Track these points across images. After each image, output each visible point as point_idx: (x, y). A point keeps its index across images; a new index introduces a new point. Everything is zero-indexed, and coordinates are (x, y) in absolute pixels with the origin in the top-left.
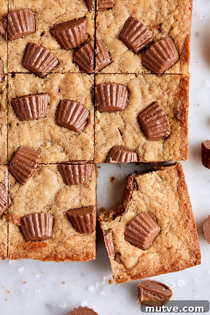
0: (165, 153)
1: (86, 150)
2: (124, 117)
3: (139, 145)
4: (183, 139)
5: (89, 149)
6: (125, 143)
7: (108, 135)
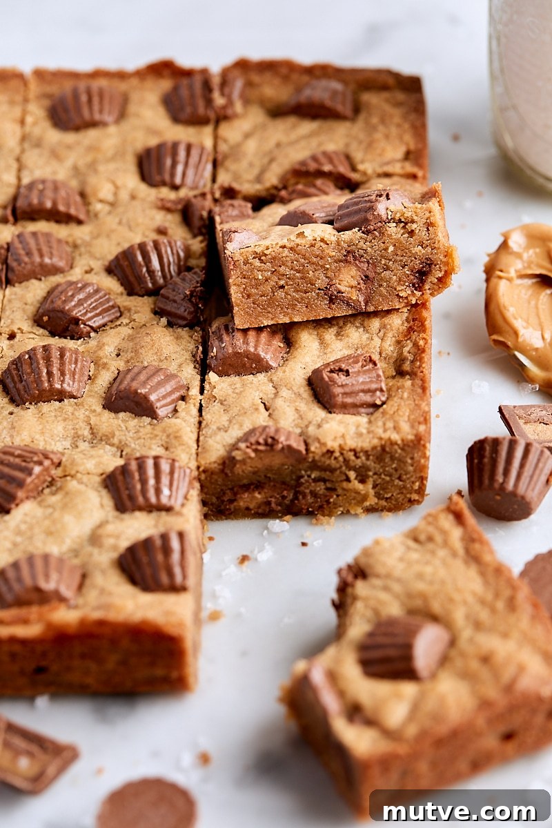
0: (372, 429)
1: (175, 447)
2: (275, 379)
3: (310, 423)
4: (417, 402)
5: (183, 445)
6: (276, 421)
7: (235, 411)
